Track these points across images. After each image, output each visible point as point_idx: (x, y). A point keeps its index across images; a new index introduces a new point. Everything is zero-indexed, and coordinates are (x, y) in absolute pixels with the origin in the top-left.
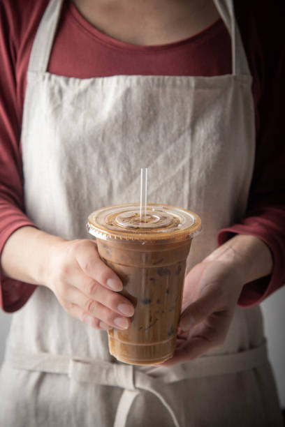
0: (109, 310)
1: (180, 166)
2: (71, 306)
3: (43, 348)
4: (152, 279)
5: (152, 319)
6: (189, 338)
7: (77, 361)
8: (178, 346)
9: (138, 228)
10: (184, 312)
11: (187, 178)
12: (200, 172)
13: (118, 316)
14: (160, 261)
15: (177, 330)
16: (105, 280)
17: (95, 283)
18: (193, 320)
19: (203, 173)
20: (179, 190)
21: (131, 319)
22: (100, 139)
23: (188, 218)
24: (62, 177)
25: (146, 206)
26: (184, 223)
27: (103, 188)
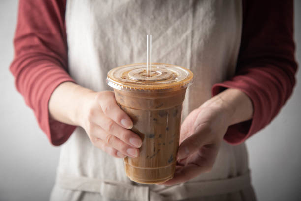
0: (123, 143)
1: (184, 36)
2: (96, 140)
3: (83, 174)
4: (155, 119)
5: (156, 150)
6: (186, 165)
7: (107, 183)
8: (177, 170)
9: (144, 81)
10: (181, 144)
11: (189, 45)
12: (200, 40)
13: (129, 147)
14: (161, 106)
15: (176, 158)
16: (120, 121)
17: (113, 122)
18: (187, 151)
19: (202, 41)
20: (183, 54)
21: (140, 150)
22: (124, 15)
23: (183, 73)
24: (95, 45)
25: (151, 65)
26: (180, 77)
27: (126, 53)
